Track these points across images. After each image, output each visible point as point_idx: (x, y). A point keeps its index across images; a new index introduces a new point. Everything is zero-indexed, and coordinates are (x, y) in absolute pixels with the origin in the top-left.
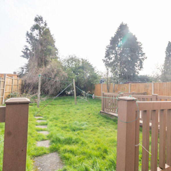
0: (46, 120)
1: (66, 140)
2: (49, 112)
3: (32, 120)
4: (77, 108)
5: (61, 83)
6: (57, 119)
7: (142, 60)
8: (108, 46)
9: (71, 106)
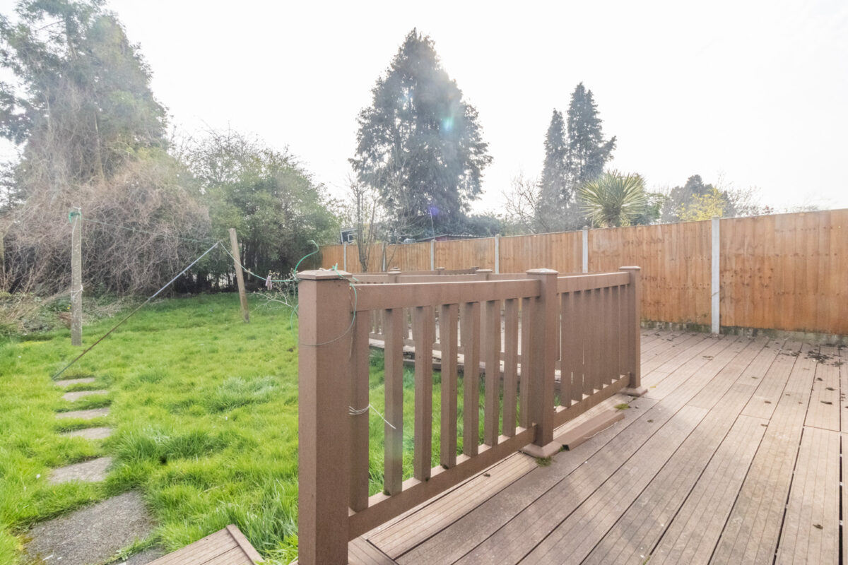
0: (107, 387)
1: (177, 444)
2: (127, 357)
3: (37, 396)
4: (251, 334)
5: (183, 246)
6: (154, 379)
7: (480, 166)
8: (369, 109)
9: (227, 329)
